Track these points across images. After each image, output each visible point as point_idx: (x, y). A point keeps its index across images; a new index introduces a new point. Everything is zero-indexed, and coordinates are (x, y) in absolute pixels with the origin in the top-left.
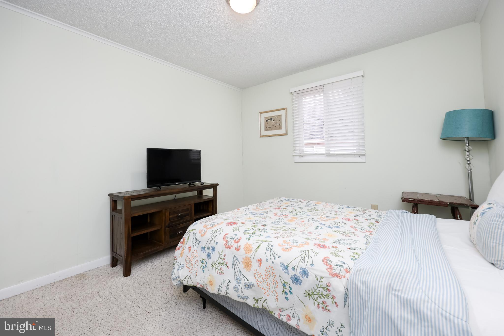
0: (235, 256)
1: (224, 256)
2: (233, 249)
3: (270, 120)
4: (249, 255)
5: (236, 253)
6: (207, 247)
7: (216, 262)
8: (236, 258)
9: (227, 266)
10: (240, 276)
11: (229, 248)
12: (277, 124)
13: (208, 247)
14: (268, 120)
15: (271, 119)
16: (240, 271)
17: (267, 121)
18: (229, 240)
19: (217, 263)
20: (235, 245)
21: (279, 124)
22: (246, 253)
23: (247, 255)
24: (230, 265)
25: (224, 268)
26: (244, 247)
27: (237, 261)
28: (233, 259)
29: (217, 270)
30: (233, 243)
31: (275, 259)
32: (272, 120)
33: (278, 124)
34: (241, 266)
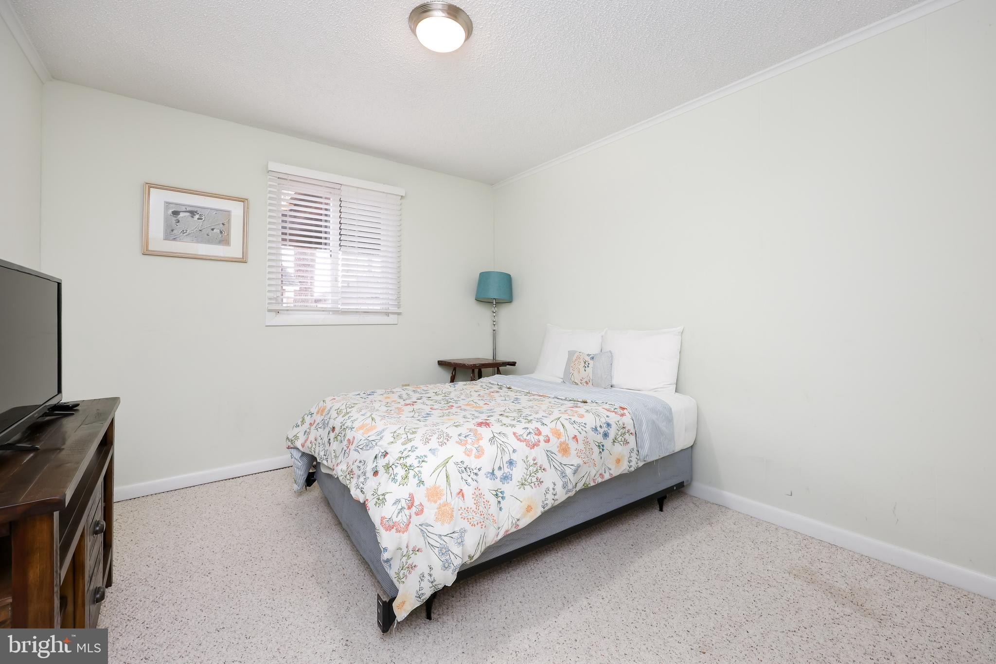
0: (547, 451)
1: (534, 460)
2: (542, 443)
3: (188, 214)
4: (562, 439)
5: (548, 446)
6: (496, 468)
7: (525, 476)
8: (550, 451)
9: (544, 470)
10: (562, 469)
11: (535, 447)
12: (213, 230)
13: (500, 466)
14: (181, 213)
15: (193, 213)
16: (561, 463)
17: (176, 213)
18: (527, 438)
19: (528, 477)
20: (542, 438)
21: (221, 232)
22: (558, 439)
23: (560, 440)
24: (546, 465)
25: (540, 475)
26: (552, 434)
27: (553, 455)
28: (547, 455)
29: (532, 484)
30: (536, 437)
31: (585, 427)
32: (197, 216)
33: (216, 231)
34: (559, 457)
